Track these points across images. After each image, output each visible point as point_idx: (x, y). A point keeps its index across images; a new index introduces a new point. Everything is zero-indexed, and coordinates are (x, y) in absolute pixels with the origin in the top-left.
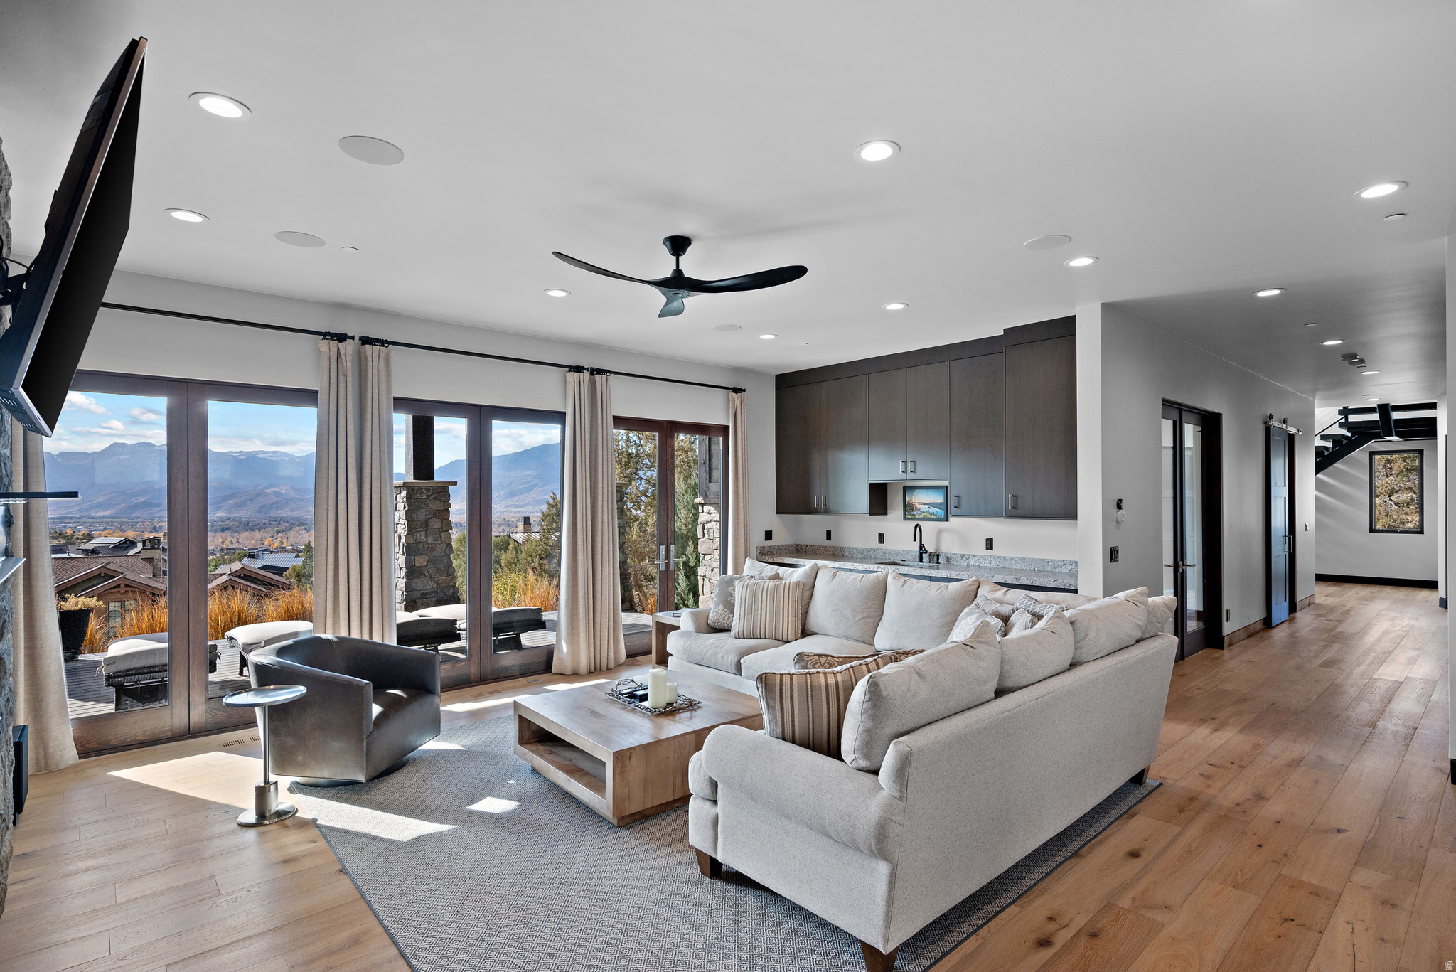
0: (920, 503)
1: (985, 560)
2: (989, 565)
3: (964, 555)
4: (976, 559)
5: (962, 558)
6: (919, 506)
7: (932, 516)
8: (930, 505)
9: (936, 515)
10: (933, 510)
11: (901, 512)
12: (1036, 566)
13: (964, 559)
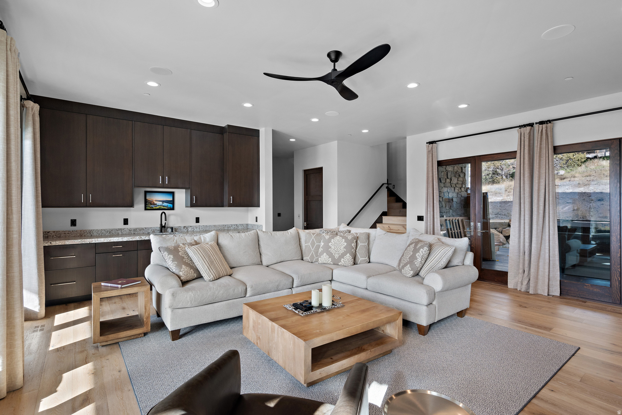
0: (156, 201)
1: (196, 228)
2: (199, 230)
3: (185, 227)
4: (192, 228)
5: (184, 228)
6: (155, 202)
7: (165, 208)
8: (163, 202)
9: (167, 207)
10: (165, 204)
11: (143, 206)
12: (221, 228)
13: (185, 228)
